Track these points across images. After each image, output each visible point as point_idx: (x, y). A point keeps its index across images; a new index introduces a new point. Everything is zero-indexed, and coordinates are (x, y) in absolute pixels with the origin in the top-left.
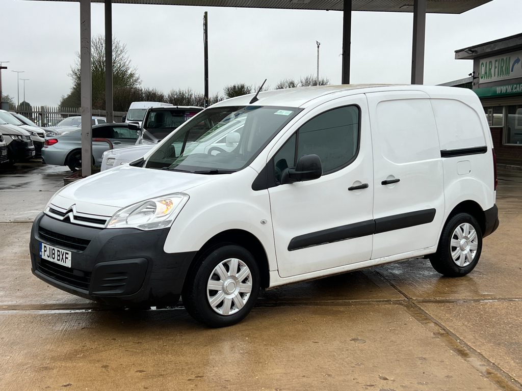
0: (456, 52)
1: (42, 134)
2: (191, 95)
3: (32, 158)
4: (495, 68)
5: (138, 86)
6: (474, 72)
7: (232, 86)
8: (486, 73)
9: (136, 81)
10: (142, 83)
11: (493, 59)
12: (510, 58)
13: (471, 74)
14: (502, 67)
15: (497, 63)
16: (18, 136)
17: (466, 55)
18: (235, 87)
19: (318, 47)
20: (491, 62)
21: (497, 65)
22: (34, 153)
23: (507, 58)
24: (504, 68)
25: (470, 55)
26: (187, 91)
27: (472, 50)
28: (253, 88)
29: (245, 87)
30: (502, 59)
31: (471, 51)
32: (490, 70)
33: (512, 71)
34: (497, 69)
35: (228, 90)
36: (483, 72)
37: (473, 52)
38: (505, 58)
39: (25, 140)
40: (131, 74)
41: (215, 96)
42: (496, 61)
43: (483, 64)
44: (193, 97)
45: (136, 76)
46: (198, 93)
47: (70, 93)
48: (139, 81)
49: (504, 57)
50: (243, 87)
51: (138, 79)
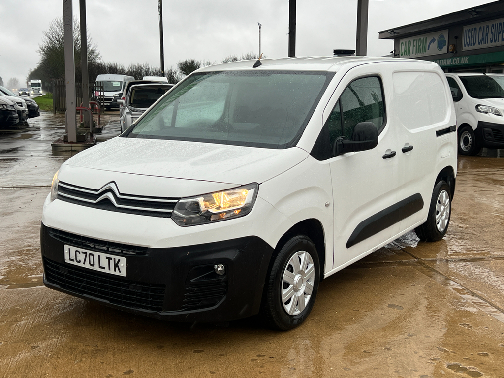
0: (380, 33)
1: (21, 103)
2: (148, 69)
3: (16, 124)
4: (414, 46)
5: (99, 61)
6: (395, 50)
7: (184, 61)
8: (405, 51)
9: (96, 56)
10: (102, 58)
11: (411, 39)
12: (426, 38)
13: (392, 52)
14: (419, 46)
15: (415, 42)
16: (3, 105)
17: (389, 35)
18: (186, 62)
19: (260, 28)
20: (409, 42)
21: (415, 44)
22: (18, 121)
23: (424, 38)
24: (421, 47)
25: (393, 35)
26: (145, 65)
27: (395, 31)
28: (202, 63)
29: (195, 62)
30: (420, 39)
31: (393, 32)
32: (409, 48)
33: (428, 49)
34: (415, 48)
35: (181, 64)
36: (403, 50)
37: (395, 33)
38: (422, 39)
39: (10, 109)
40: (92, 50)
41: (169, 70)
42: (414, 41)
43: (402, 43)
44: (150, 70)
45: (97, 52)
46: (155, 67)
47: (36, 68)
48: (99, 56)
49: (422, 37)
50: (193, 62)
51: (98, 55)
